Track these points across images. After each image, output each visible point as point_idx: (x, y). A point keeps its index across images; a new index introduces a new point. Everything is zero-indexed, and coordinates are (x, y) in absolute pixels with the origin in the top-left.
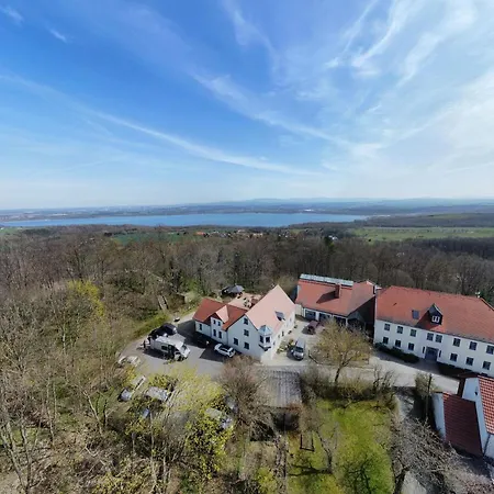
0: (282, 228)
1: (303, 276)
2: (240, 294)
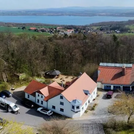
0: (86, 26)
1: (101, 64)
2: (58, 75)
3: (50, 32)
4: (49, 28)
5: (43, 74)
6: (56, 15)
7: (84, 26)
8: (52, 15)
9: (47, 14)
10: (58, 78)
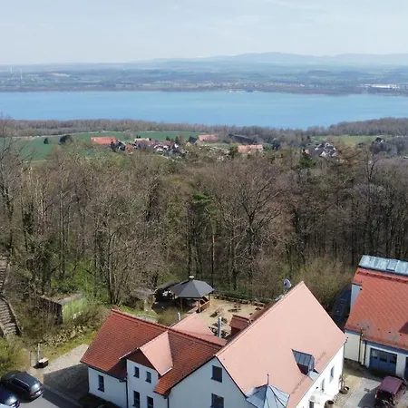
0: (313, 133)
1: (367, 261)
2: (204, 300)
3: (171, 152)
4: (168, 139)
5: (150, 298)
6: (193, 86)
7: (302, 134)
8: (178, 90)
9: (159, 84)
10: (202, 310)
